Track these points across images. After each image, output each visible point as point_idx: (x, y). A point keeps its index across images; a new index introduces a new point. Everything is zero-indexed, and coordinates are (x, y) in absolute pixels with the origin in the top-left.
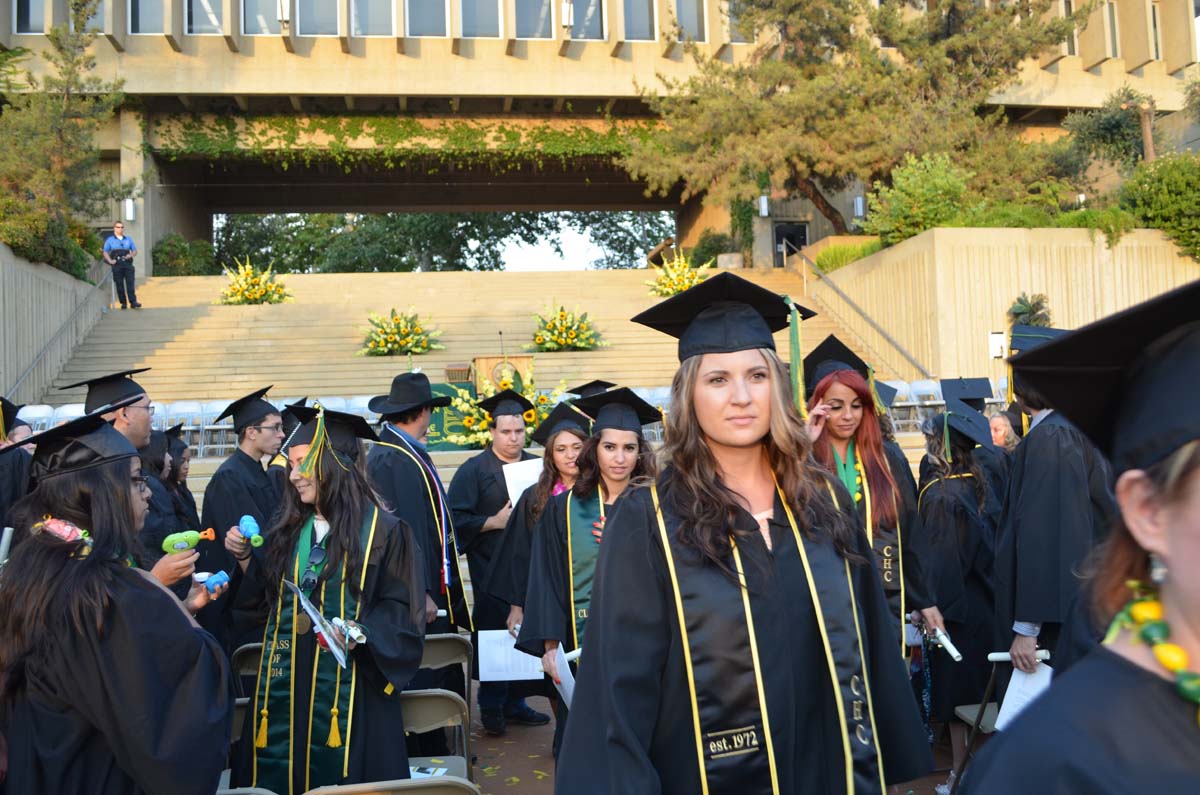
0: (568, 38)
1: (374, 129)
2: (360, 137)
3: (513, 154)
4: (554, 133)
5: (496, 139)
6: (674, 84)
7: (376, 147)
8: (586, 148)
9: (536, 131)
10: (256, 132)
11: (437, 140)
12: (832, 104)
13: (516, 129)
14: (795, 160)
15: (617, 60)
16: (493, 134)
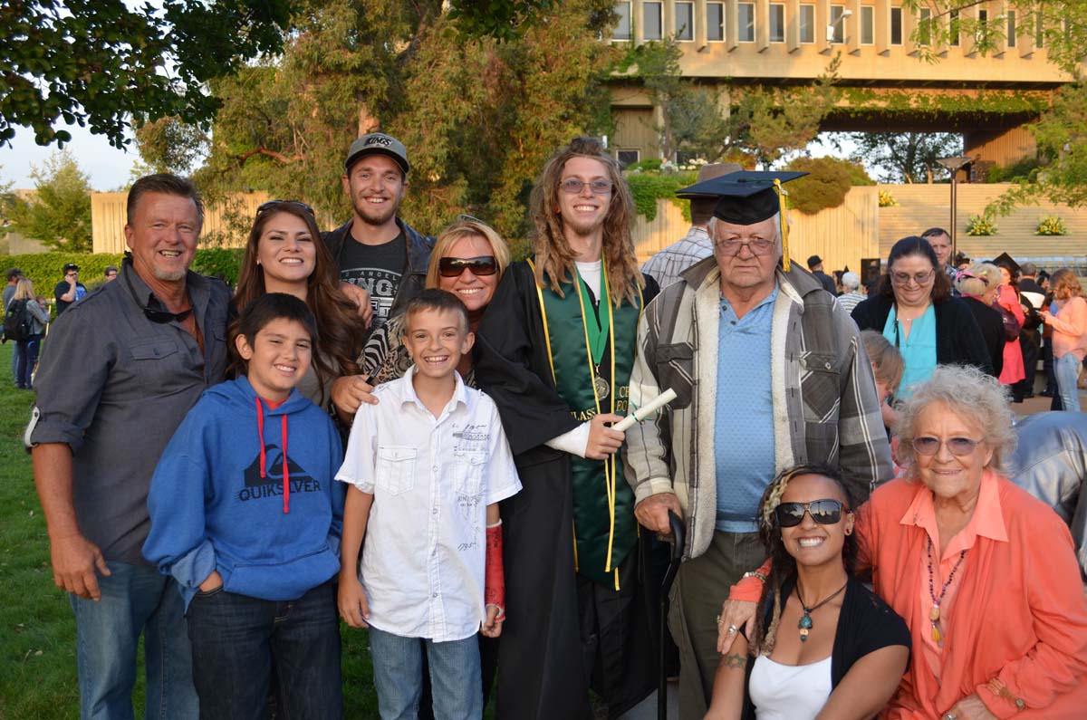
1: (849, 95)
2: (841, 101)
3: (925, 111)
4: (948, 98)
5: (915, 102)
7: (850, 105)
8: (965, 108)
9: (938, 96)
10: (785, 96)
11: (883, 102)
13: (927, 95)
16: (914, 98)
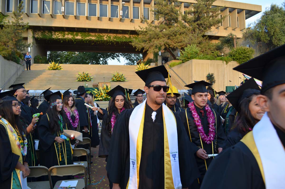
0: (121, 18)
1: (81, 35)
2: (78, 36)
3: (110, 41)
4: (118, 37)
5: (106, 38)
6: (142, 28)
7: (81, 38)
8: (124, 40)
9: (114, 36)
10: (56, 34)
11: (94, 38)
12: (173, 33)
13: (110, 36)
14: (166, 44)
15: (131, 23)
16: (106, 37)
